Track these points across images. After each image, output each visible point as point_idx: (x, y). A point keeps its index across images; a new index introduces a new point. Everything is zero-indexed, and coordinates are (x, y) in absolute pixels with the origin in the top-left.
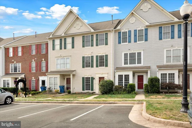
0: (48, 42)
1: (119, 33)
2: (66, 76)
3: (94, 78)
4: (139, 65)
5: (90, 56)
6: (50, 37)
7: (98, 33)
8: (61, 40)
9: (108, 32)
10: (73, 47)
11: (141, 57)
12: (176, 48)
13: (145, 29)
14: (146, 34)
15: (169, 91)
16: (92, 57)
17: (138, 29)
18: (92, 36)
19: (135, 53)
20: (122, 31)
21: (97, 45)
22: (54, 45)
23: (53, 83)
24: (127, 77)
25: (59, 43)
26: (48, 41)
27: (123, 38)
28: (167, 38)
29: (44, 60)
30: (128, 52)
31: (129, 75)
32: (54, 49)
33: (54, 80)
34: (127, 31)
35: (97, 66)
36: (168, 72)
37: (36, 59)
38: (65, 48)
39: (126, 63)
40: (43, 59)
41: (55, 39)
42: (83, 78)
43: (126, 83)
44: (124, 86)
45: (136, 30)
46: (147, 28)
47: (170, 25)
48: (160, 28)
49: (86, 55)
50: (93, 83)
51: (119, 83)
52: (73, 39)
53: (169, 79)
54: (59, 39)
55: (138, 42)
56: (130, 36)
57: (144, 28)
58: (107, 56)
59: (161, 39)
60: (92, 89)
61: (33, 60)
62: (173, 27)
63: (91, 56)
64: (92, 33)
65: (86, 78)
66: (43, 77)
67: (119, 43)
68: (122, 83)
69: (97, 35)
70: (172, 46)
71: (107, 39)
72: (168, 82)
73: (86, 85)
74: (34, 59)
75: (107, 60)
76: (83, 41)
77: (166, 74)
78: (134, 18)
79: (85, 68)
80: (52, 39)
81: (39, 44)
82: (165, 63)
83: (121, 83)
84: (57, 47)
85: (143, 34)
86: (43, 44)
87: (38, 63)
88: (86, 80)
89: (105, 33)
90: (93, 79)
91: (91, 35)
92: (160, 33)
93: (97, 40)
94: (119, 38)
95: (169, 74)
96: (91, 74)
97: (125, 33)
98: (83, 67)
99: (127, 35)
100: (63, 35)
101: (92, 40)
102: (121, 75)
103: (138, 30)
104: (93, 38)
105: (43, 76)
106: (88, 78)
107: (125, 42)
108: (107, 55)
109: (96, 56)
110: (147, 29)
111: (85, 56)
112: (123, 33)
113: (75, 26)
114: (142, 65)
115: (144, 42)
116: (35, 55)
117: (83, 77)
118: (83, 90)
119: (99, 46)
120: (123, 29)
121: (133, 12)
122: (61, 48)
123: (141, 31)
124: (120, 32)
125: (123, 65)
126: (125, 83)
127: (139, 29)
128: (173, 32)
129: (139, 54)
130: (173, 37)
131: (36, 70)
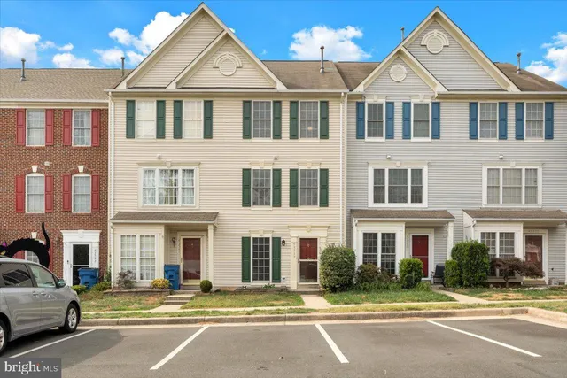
0: (107, 104)
1: (360, 106)
2: (179, 234)
3: (284, 242)
4: (417, 206)
5: (271, 168)
6: (118, 89)
7: (298, 97)
8: (161, 106)
9: (329, 97)
10: (208, 134)
11: (421, 183)
12: (512, 165)
13: (433, 103)
14: (437, 119)
15: (509, 281)
16: (277, 172)
17: (414, 101)
18: (278, 104)
19: (406, 170)
20: (368, 101)
21: (294, 136)
22: (131, 119)
23: (138, 257)
24: (389, 239)
25: (154, 116)
26: (109, 101)
27: (370, 121)
28: (488, 137)
29: (85, 171)
30: (387, 167)
31: (394, 235)
32: (130, 133)
33: (141, 245)
34: (383, 101)
35: (293, 203)
36: (498, 229)
37: (47, 164)
38: (178, 134)
39: (378, 198)
40: (81, 168)
41: (137, 100)
42: (245, 241)
43: (385, 259)
44: (379, 265)
45: (410, 103)
46: (437, 101)
47: (497, 102)
48: (473, 106)
49: (257, 163)
50: (279, 257)
51: (364, 256)
52: (208, 107)
53: (501, 249)
54: (155, 100)
55: (413, 139)
56: (390, 119)
57: (429, 101)
58: (325, 172)
59: (473, 136)
60: (277, 278)
61: (35, 168)
62: (503, 106)
63: (274, 170)
64: (281, 94)
65: (254, 239)
66: (81, 231)
67: (360, 135)
68: (376, 256)
69: (294, 104)
70: (502, 159)
71: (325, 119)
72: (498, 256)
73: (255, 262)
74: (40, 163)
75: (325, 186)
76: (246, 119)
77: (494, 234)
78: (402, 67)
79: (253, 208)
80: (125, 97)
81: (65, 111)
82: (484, 204)
83: (370, 256)
84: (146, 127)
85: (428, 118)
86: (83, 111)
87: (58, 179)
88: (255, 248)
89: (319, 100)
90: (278, 243)
91: (274, 102)
92: (473, 119)
93: (293, 119)
94: (360, 119)
95: (501, 234)
96: (271, 229)
97: (376, 108)
98: (246, 203)
99: (382, 114)
100: (172, 88)
101: (278, 119)
102: (370, 234)
103: (415, 104)
104: (280, 111)
105: (79, 229)
106: (261, 239)
107: (374, 135)
108: (327, 170)
109: (291, 170)
110: (439, 103)
111: (253, 168)
112: (369, 105)
113: (216, 62)
114: (424, 205)
115: (430, 139)
116: (43, 148)
117: (243, 238)
118: (245, 278)
119: (300, 140)
120: (371, 96)
121: (403, 49)
122: (161, 134)
123: (421, 107)
124: (364, 103)
125: (371, 205)
126: (382, 256)
127: (418, 101)
128: (503, 120)
129: (417, 174)
130: (503, 136)
131: (50, 207)
